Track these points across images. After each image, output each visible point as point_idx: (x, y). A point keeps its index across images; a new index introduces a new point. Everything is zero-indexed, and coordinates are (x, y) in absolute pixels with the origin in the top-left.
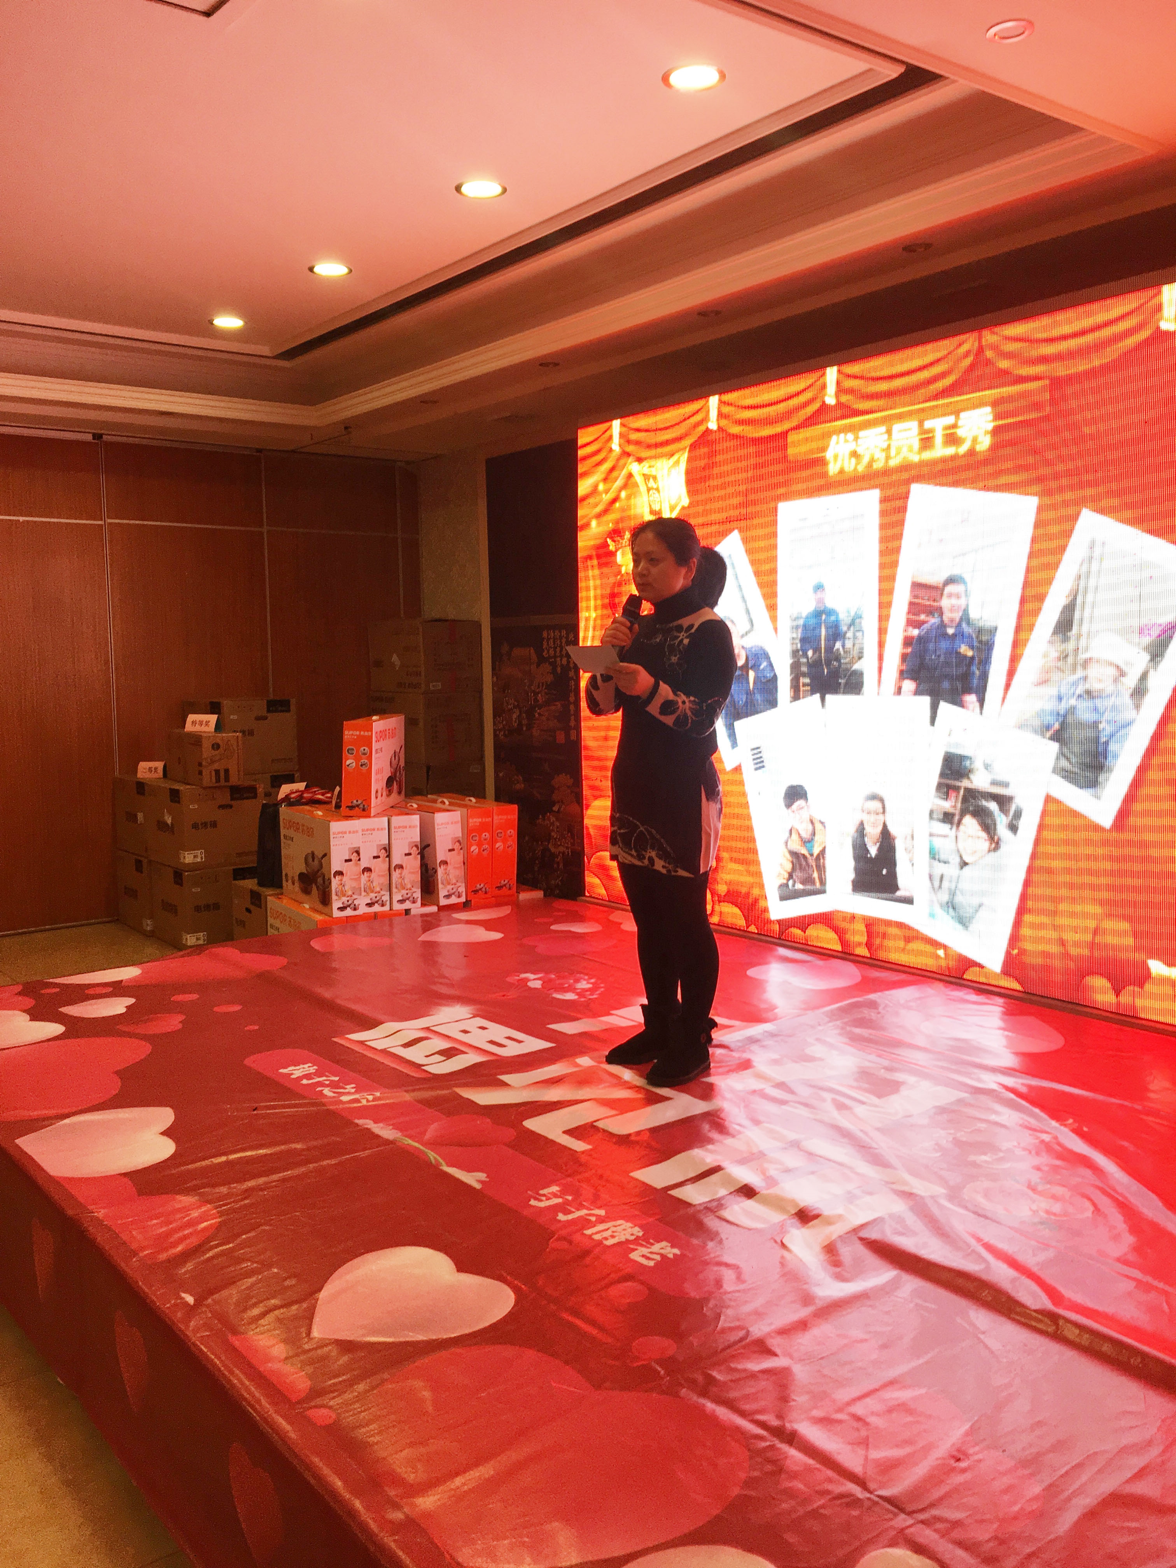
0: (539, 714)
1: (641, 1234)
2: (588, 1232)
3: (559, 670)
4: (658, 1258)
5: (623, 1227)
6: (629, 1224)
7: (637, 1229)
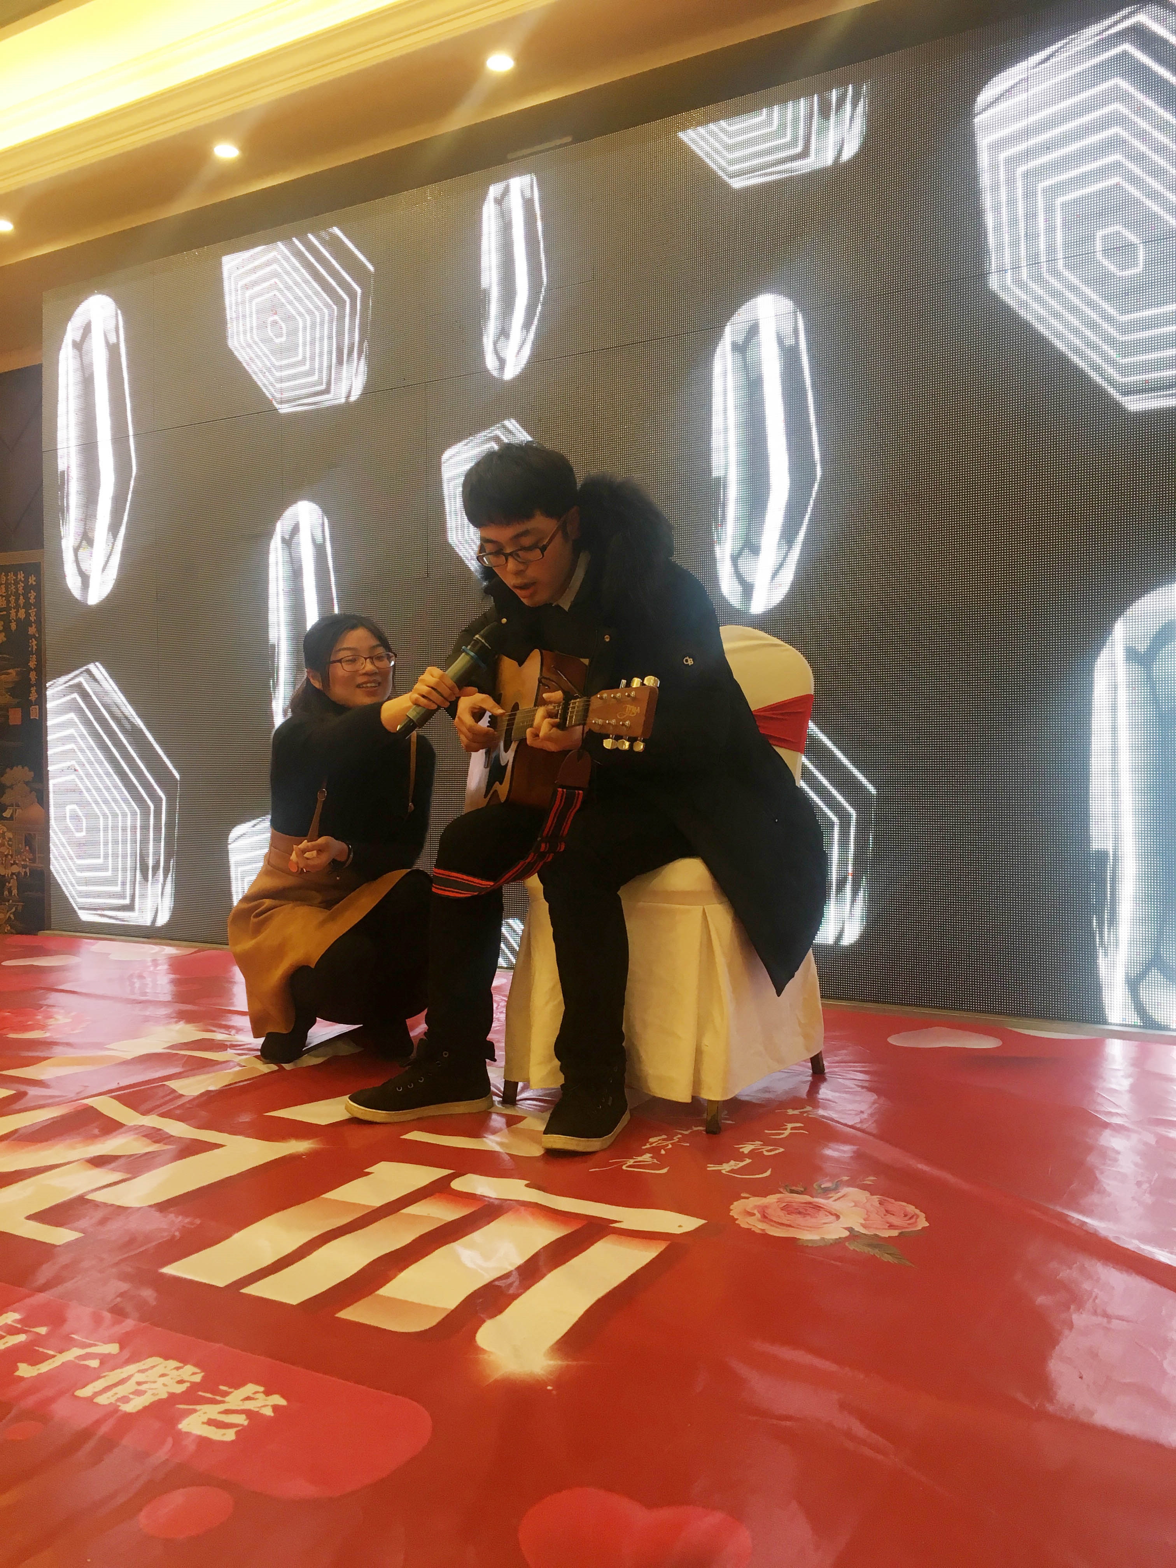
1: (198, 1378)
2: (85, 1392)
4: (241, 1420)
5: (160, 1370)
6: (173, 1364)
7: (189, 1369)
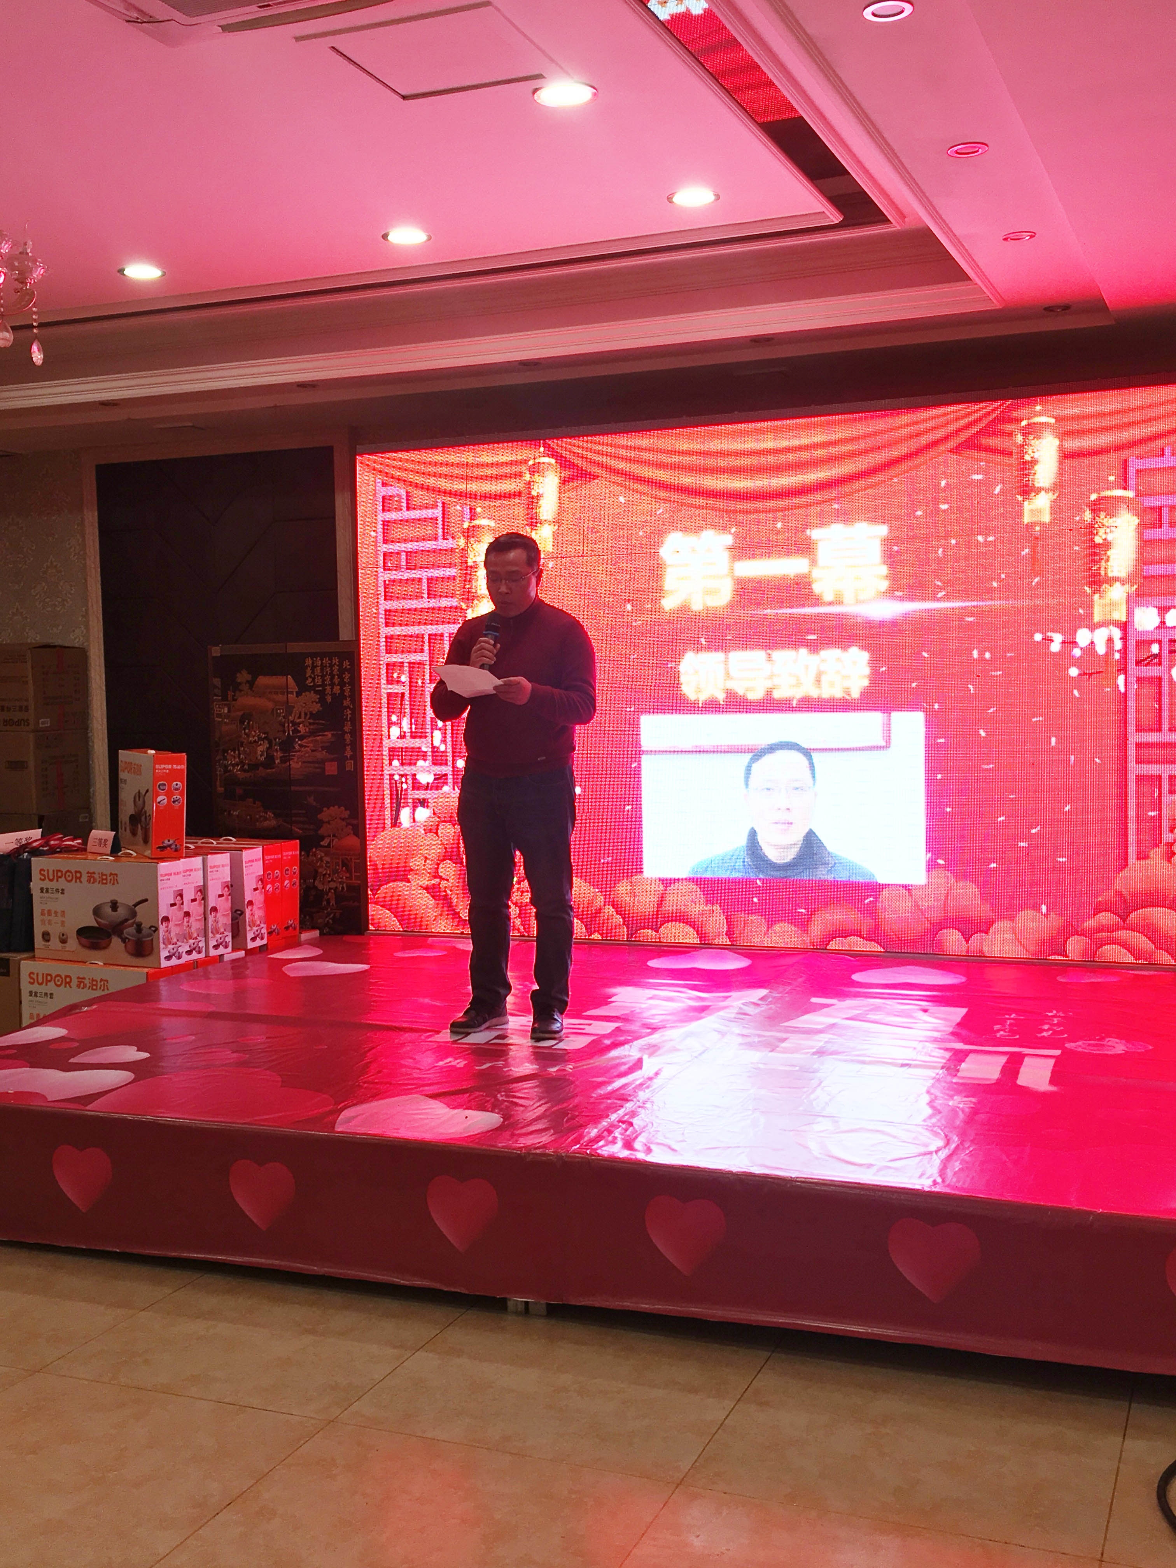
0: (299, 745)
3: (329, 699)
